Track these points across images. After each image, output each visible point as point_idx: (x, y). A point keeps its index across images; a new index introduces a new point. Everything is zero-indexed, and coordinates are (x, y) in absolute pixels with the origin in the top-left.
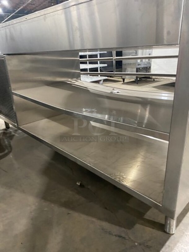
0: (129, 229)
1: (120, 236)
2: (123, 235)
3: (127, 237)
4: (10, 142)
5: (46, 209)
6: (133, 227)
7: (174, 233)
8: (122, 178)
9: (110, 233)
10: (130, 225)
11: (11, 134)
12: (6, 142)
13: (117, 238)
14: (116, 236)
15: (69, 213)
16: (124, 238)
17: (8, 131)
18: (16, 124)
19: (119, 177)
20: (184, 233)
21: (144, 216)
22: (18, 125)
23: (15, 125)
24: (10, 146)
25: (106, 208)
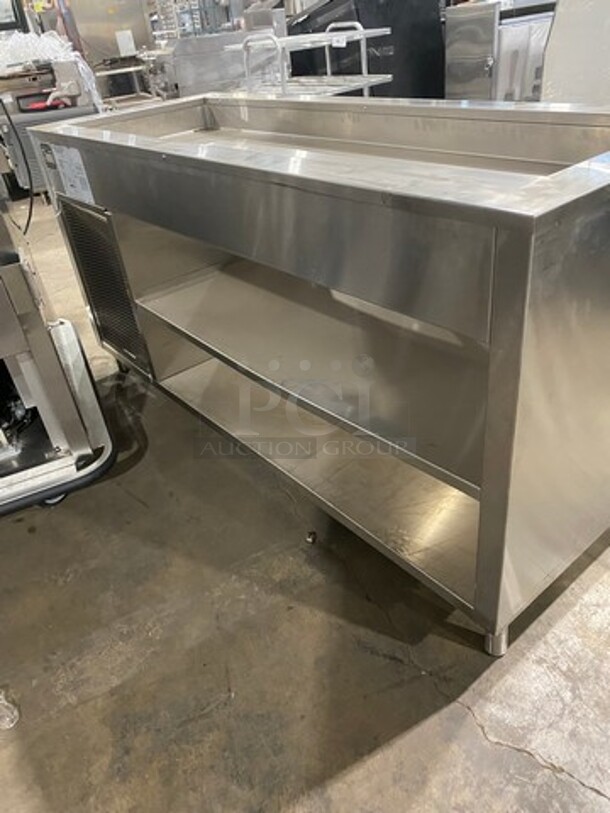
0: (413, 643)
1: (393, 658)
2: (399, 655)
3: (406, 660)
4: (139, 417)
5: (243, 597)
6: (421, 640)
7: (503, 652)
8: (400, 542)
9: (374, 652)
10: (415, 636)
11: (136, 390)
12: (130, 419)
13: (388, 661)
14: (385, 656)
15: (290, 608)
16: (401, 661)
17: (127, 383)
18: (150, 376)
19: (393, 538)
20: (524, 655)
21: (446, 617)
22: (154, 376)
23: (148, 378)
24: (142, 431)
25: (369, 600)
